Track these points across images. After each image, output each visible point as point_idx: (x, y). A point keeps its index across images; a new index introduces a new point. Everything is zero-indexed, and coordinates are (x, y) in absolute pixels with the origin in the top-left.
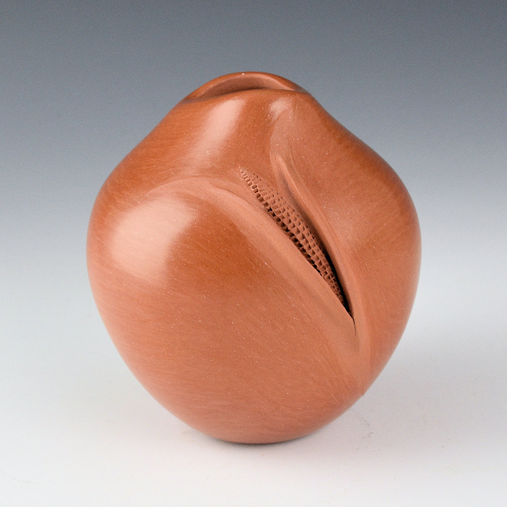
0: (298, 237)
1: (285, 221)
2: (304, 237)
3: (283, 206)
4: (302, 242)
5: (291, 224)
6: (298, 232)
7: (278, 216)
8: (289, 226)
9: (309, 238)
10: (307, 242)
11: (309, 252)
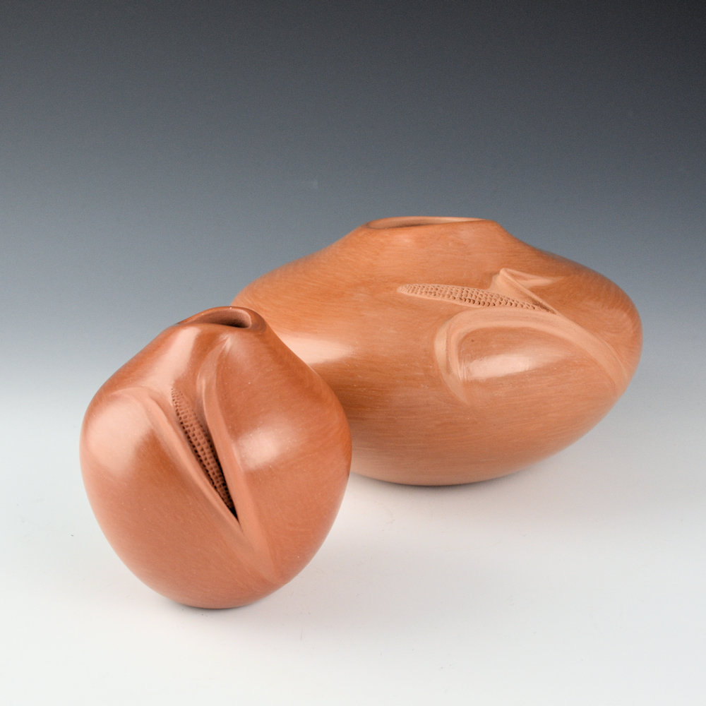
0: (198, 448)
1: (190, 434)
2: (202, 450)
3: (191, 422)
4: (200, 453)
5: (194, 437)
6: (199, 444)
7: (187, 429)
8: (193, 439)
9: (207, 451)
10: (205, 454)
11: (205, 463)
